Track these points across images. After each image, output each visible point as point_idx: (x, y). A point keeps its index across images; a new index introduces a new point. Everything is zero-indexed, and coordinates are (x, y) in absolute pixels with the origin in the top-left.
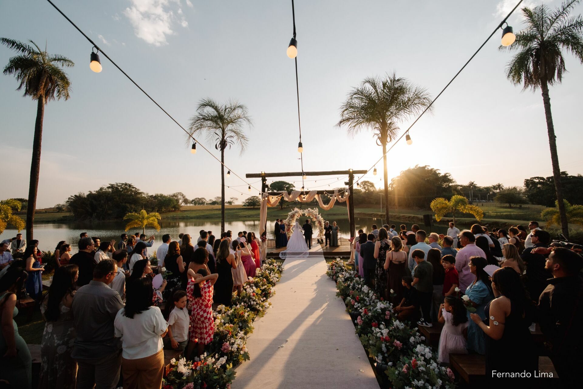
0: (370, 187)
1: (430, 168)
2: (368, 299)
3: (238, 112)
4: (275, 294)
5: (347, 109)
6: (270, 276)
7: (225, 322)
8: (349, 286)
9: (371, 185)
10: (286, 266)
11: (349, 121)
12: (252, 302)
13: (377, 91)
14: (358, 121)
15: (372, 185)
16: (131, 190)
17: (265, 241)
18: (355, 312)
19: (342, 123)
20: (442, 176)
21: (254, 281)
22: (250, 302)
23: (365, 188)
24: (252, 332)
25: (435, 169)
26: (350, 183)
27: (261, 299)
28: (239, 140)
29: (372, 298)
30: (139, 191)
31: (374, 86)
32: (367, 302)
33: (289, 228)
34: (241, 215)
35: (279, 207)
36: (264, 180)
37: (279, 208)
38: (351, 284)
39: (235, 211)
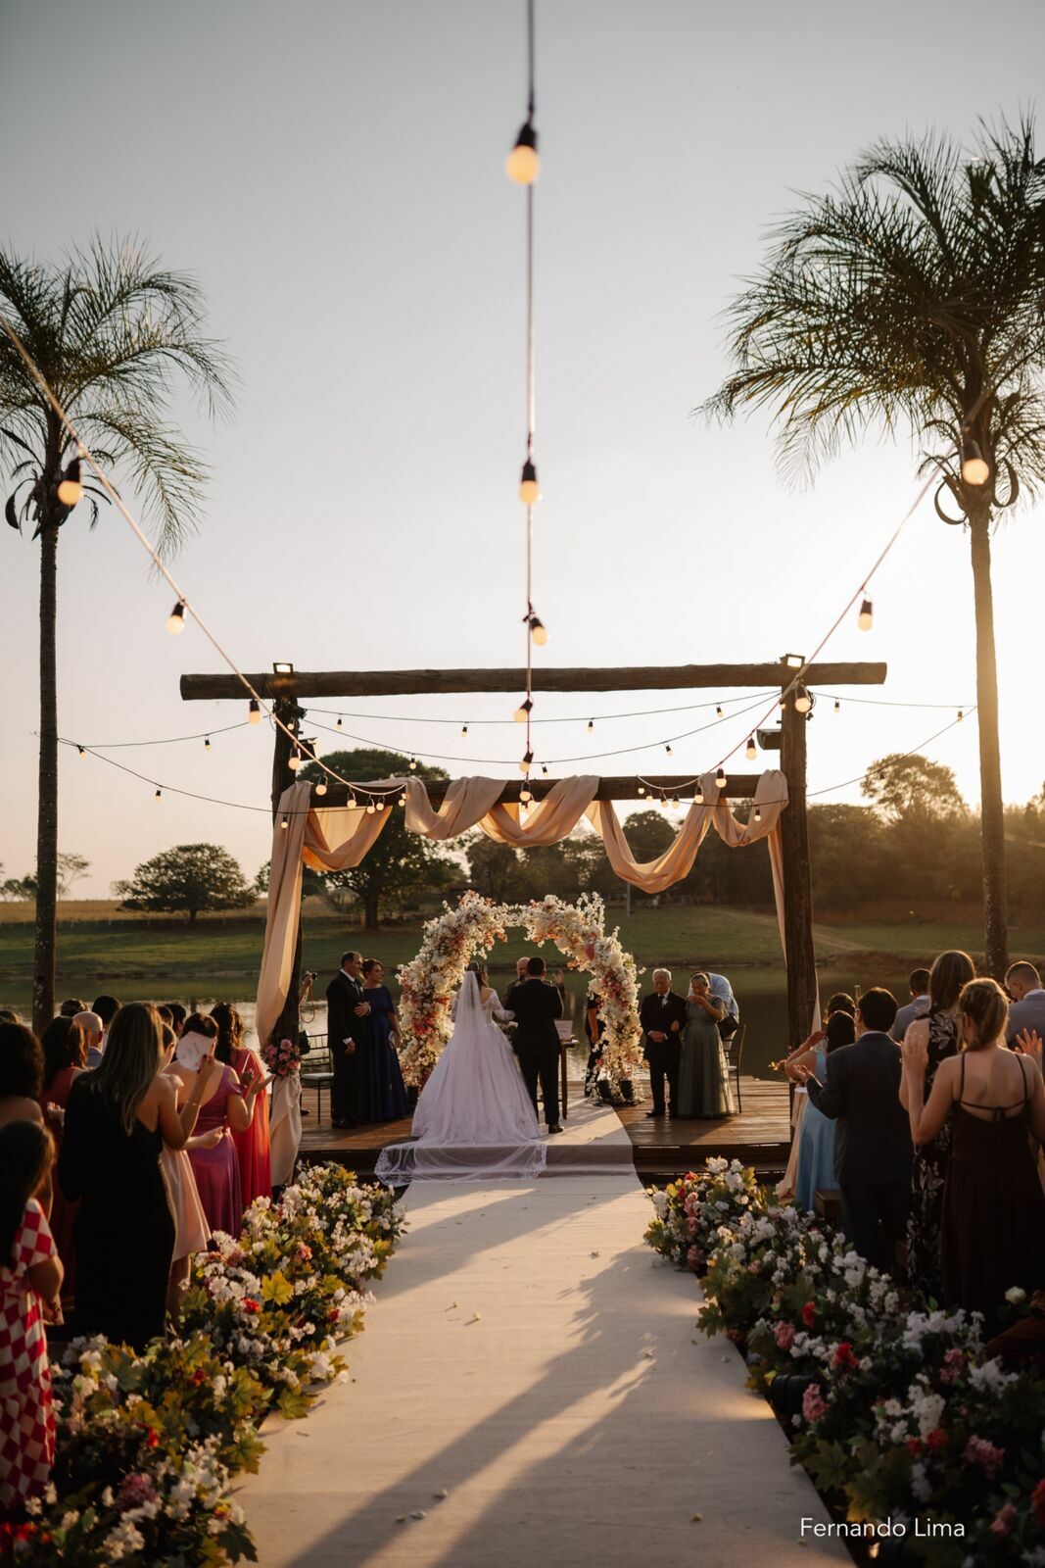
0: (927, 797)
2: (861, 1310)
3: (148, 312)
4: (359, 1327)
5: (769, 316)
6: (331, 1242)
7: (125, 1389)
8: (770, 1269)
9: (935, 784)
10: (419, 1216)
11: (783, 380)
12: (244, 1342)
13: (934, 218)
14: (834, 384)
17: (290, 1072)
18: (795, 1378)
19: (741, 394)
21: (243, 1254)
22: (236, 1342)
23: (897, 799)
24: (253, 1468)
26: (789, 739)
27: (294, 1331)
28: (151, 473)
29: (883, 1308)
31: (920, 185)
32: (855, 1328)
33: (431, 1015)
34: (113, 963)
35: (352, 917)
36: (289, 713)
37: (357, 922)
38: (782, 1262)
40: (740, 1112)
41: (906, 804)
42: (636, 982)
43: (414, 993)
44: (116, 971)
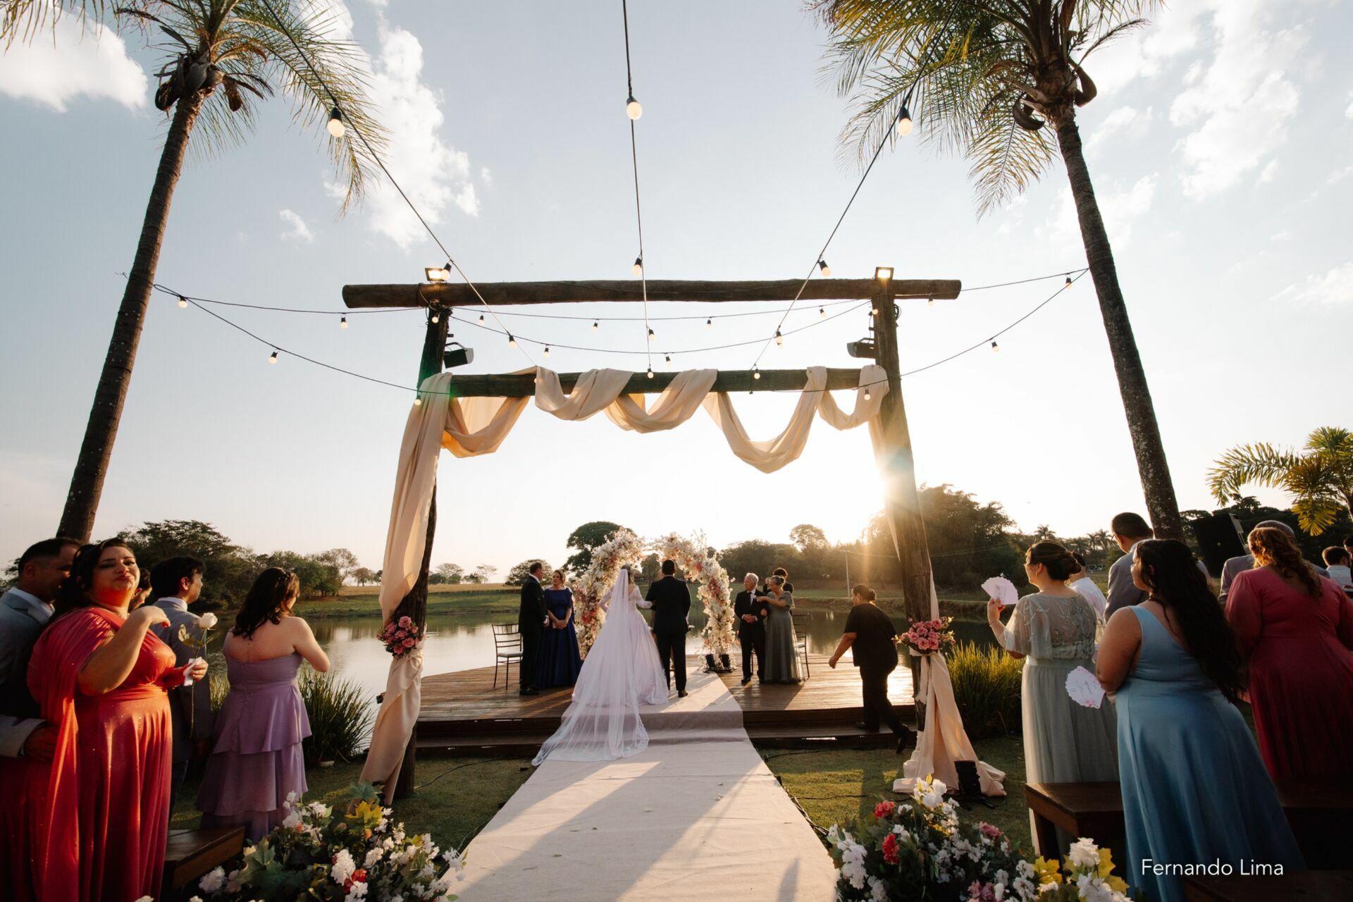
0: (815, 540)
1: (954, 490)
9: (817, 535)
15: (820, 535)
16: (206, 541)
20: (983, 509)
23: (803, 541)
25: (966, 492)
30: (228, 544)
34: (498, 607)
39: (483, 597)
40: (809, 676)
41: (807, 543)
42: (729, 588)
43: (584, 596)
44: (499, 610)
